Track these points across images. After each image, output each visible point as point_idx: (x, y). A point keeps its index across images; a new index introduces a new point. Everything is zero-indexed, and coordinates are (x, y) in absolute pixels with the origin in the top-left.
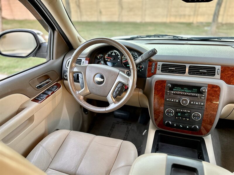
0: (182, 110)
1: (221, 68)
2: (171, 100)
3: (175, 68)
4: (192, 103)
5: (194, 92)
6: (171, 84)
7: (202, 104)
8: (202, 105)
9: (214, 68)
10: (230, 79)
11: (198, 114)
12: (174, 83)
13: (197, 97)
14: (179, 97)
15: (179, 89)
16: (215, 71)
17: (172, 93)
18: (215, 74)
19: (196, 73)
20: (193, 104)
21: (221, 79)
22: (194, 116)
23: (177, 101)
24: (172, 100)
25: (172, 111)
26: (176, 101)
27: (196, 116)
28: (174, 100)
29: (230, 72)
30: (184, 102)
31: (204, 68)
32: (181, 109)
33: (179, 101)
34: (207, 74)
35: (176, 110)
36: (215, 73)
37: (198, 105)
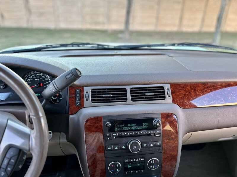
0: (133, 159)
1: (171, 87)
2: (114, 147)
3: (112, 94)
4: (145, 145)
5: (145, 127)
6: (110, 122)
7: (158, 144)
8: (159, 146)
9: (163, 88)
10: (184, 100)
11: (155, 160)
12: (114, 118)
13: (150, 135)
14: (125, 140)
15: (123, 127)
16: (164, 92)
17: (115, 136)
18: (165, 97)
19: (141, 98)
20: (147, 147)
21: (174, 102)
22: (150, 164)
23: (124, 147)
24: (116, 148)
25: (119, 165)
26: (121, 147)
27: (152, 164)
28: (118, 147)
29: (182, 92)
30: (135, 147)
31: (149, 90)
32: (131, 159)
33: (127, 147)
34: (155, 97)
35: (124, 161)
36: (164, 94)
37: (154, 146)
